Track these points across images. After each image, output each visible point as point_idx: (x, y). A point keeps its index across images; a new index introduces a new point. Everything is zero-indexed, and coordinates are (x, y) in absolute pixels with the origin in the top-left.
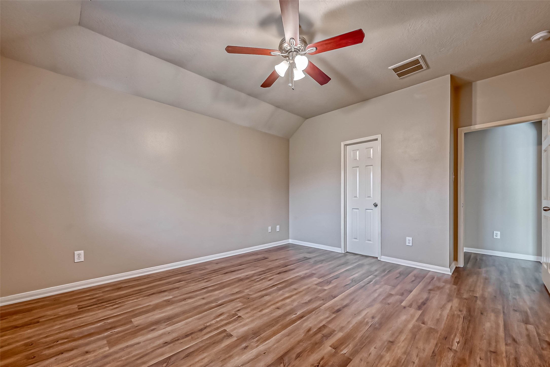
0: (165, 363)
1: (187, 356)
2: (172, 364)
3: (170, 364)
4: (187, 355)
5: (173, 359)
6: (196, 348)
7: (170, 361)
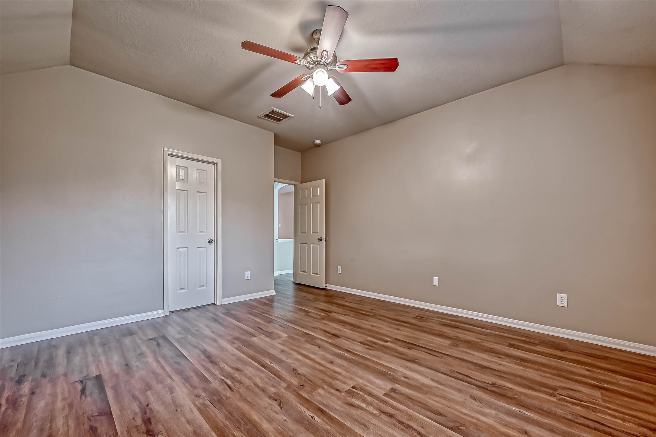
0: (460, 429)
1: (440, 414)
2: (457, 422)
3: (458, 424)
4: (438, 415)
5: (451, 424)
6: (424, 411)
7: (455, 426)
